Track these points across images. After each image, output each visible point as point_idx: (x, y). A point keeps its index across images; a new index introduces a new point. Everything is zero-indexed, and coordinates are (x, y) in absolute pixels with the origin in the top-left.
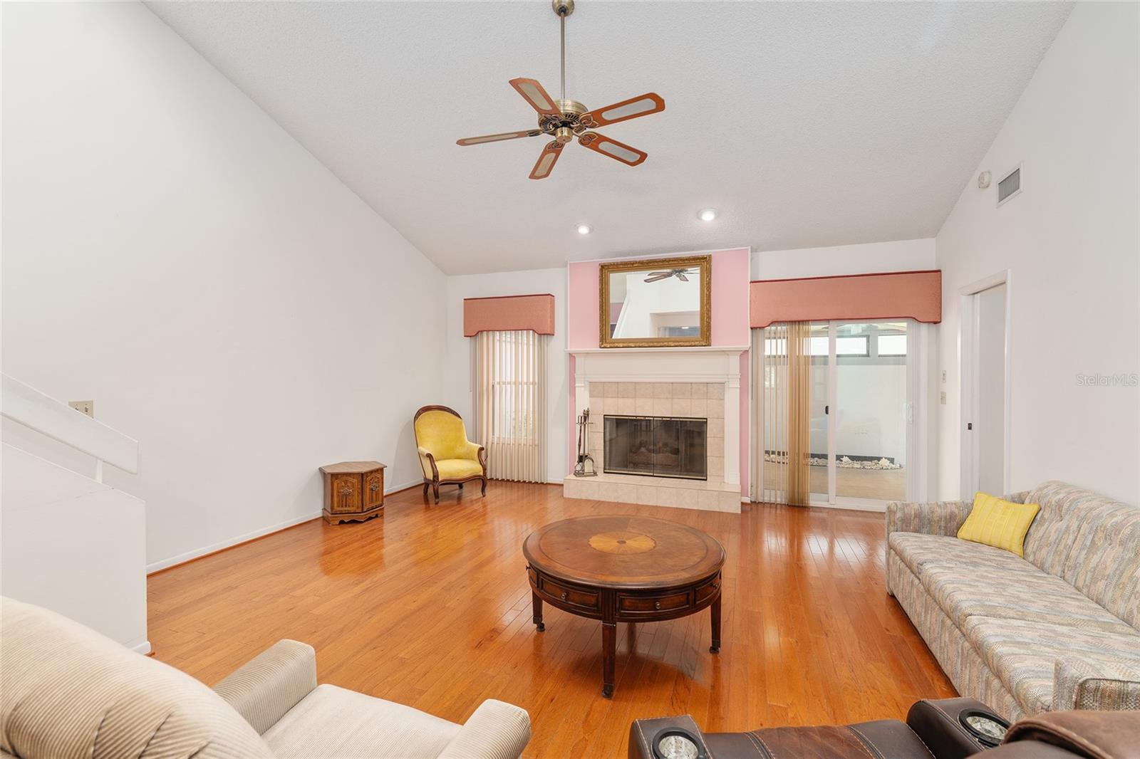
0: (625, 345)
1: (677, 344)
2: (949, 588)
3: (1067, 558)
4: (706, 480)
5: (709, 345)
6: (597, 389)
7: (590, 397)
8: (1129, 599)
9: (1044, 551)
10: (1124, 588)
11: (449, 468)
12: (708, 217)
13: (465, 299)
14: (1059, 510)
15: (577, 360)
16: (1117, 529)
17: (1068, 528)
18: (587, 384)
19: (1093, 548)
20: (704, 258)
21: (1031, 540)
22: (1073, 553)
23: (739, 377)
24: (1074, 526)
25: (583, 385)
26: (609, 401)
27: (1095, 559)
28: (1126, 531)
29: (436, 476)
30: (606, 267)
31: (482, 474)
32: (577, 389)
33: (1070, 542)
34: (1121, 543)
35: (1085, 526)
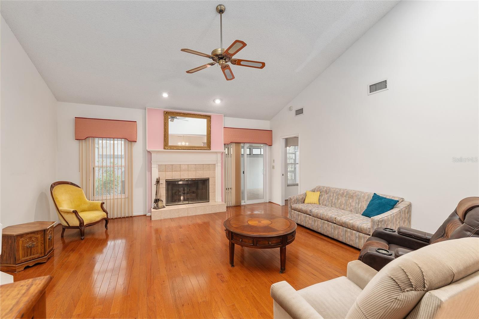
0: (177, 148)
1: (199, 149)
2: (325, 213)
3: (332, 202)
4: (209, 202)
5: (210, 150)
6: (161, 168)
7: (159, 172)
8: (350, 207)
9: (325, 202)
10: (348, 205)
11: (88, 217)
12: (218, 102)
13: (75, 118)
14: (326, 192)
15: (152, 154)
16: (343, 194)
17: (330, 196)
18: (157, 165)
19: (338, 199)
20: (209, 116)
21: (320, 200)
22: (333, 201)
23: (221, 162)
24: (332, 195)
25: (156, 166)
26: (168, 173)
27: (339, 201)
28: (345, 194)
29: (81, 222)
30: (168, 113)
31: (106, 217)
32: (152, 168)
33: (331, 199)
34: (345, 196)
35: (335, 195)
